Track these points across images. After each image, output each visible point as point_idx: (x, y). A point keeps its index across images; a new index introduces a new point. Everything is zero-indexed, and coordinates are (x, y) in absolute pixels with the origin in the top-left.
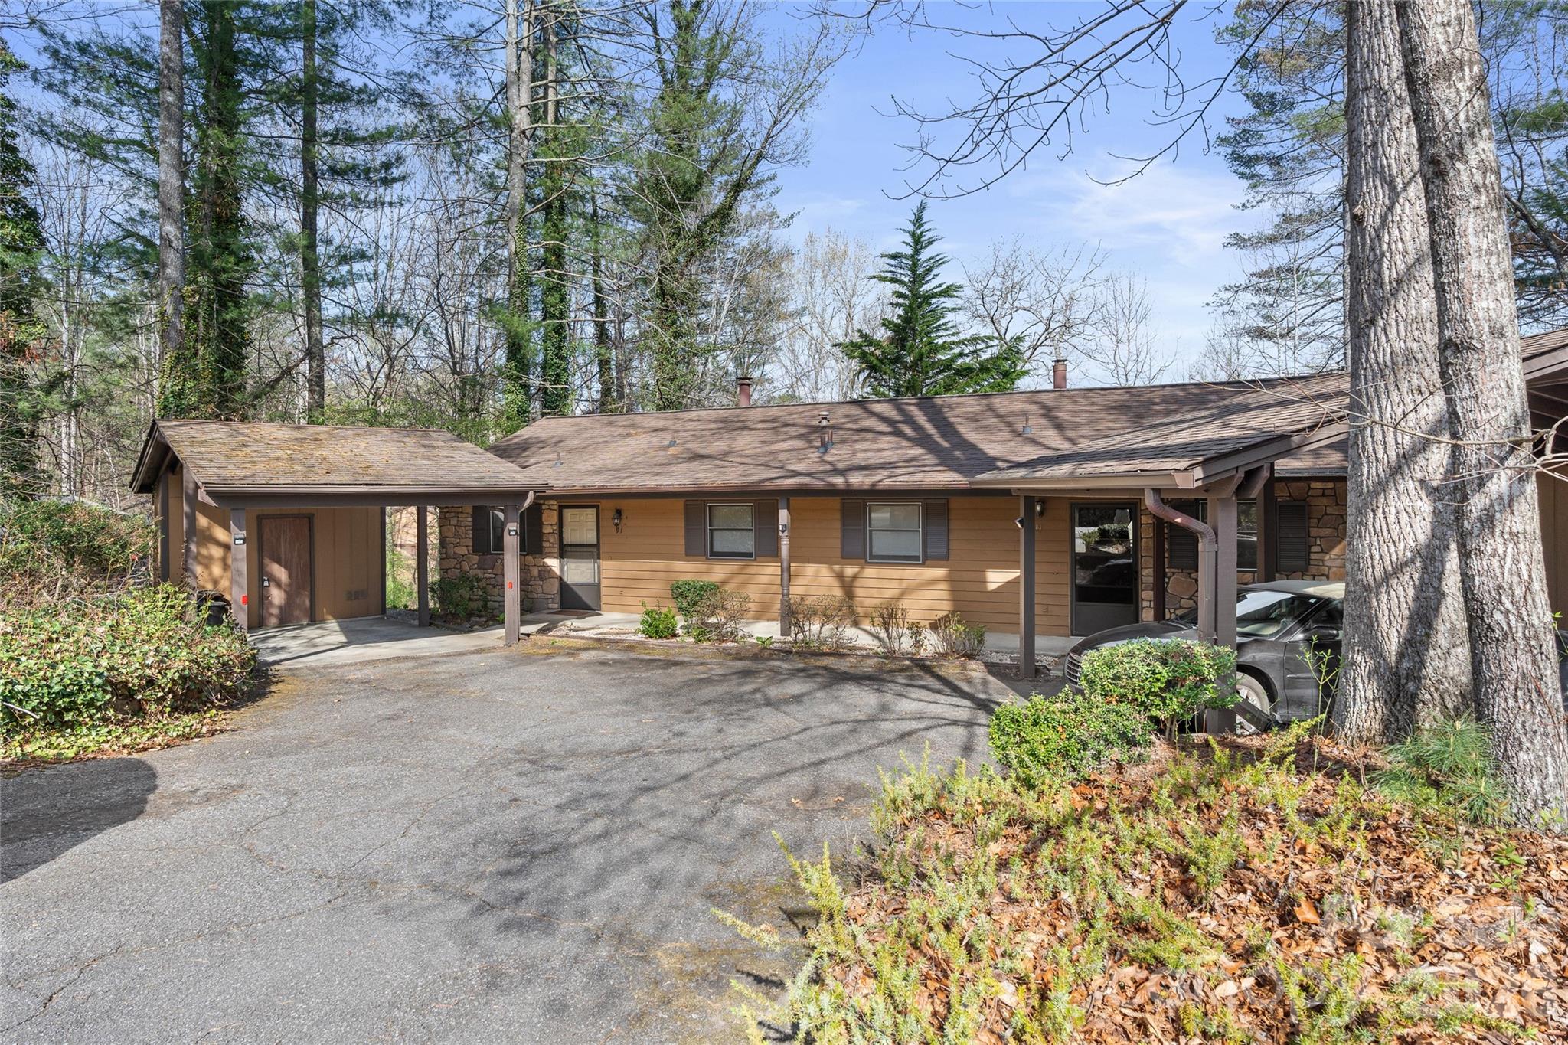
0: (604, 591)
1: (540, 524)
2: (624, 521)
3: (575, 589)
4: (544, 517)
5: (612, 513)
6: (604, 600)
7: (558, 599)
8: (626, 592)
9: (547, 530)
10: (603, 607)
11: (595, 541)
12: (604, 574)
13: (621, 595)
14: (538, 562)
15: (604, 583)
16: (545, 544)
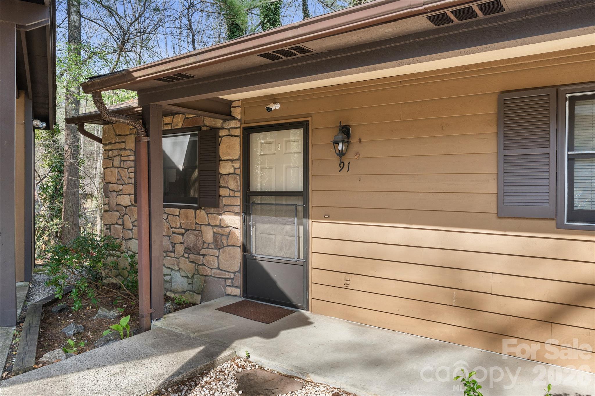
0: (314, 276)
1: (216, 160)
2: (355, 147)
3: (266, 266)
4: (223, 149)
5: (332, 134)
6: (314, 291)
7: (239, 281)
8: (356, 282)
9: (225, 169)
10: (313, 303)
11: (300, 188)
12: (315, 245)
13: (347, 287)
14: (215, 219)
15: (315, 261)
16: (223, 192)
